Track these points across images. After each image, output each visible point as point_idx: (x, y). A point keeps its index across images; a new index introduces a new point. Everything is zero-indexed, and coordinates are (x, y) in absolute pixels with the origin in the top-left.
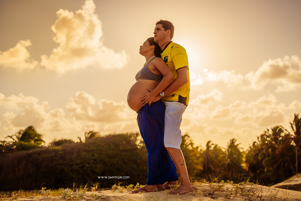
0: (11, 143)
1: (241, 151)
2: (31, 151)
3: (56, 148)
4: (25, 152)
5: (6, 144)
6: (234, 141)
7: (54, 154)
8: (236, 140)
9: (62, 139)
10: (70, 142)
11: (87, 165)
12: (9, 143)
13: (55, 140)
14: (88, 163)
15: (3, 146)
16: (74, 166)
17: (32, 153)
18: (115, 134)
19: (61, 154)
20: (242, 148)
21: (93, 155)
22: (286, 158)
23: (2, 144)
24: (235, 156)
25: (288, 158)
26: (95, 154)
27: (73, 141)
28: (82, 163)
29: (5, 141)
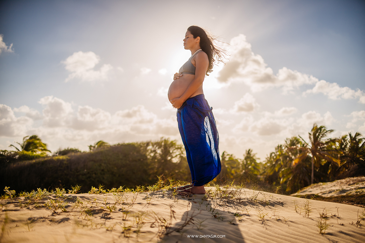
0: (13, 153)
1: (258, 161)
2: (34, 161)
3: (61, 157)
4: (27, 162)
5: (7, 154)
6: (250, 152)
7: (59, 164)
8: (251, 151)
9: (68, 148)
10: (76, 151)
11: (94, 175)
12: (10, 153)
13: (60, 149)
14: (95, 174)
15: (4, 156)
16: (81, 176)
17: (34, 163)
18: (124, 144)
19: (66, 164)
20: (259, 159)
21: (100, 165)
22: (302, 169)
23: (2, 154)
24: (250, 167)
25: (304, 169)
26: (103, 164)
27: (80, 150)
28: (88, 173)
29: (6, 151)
